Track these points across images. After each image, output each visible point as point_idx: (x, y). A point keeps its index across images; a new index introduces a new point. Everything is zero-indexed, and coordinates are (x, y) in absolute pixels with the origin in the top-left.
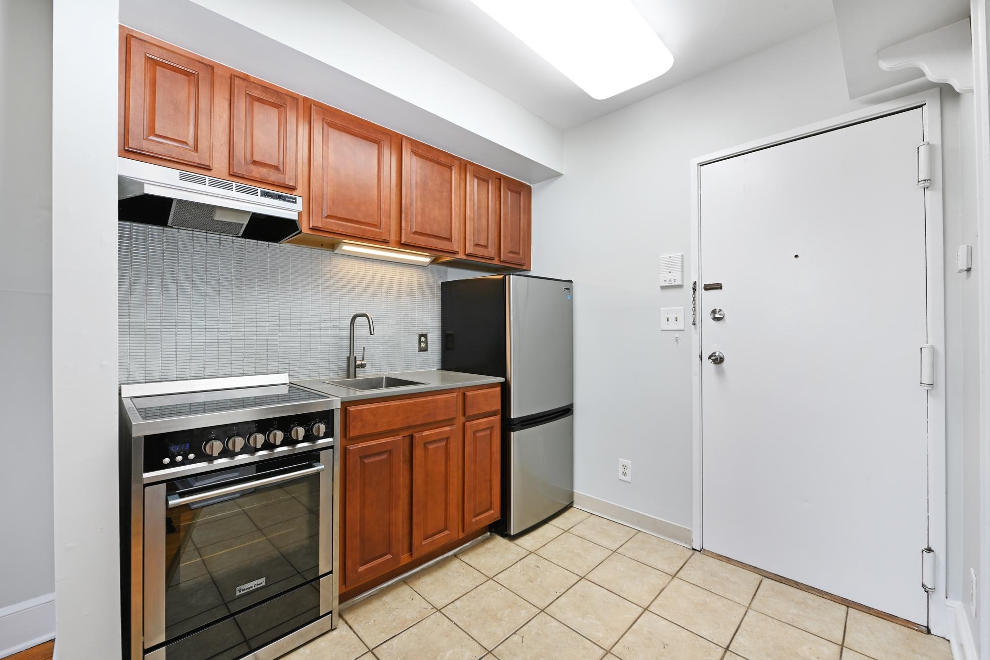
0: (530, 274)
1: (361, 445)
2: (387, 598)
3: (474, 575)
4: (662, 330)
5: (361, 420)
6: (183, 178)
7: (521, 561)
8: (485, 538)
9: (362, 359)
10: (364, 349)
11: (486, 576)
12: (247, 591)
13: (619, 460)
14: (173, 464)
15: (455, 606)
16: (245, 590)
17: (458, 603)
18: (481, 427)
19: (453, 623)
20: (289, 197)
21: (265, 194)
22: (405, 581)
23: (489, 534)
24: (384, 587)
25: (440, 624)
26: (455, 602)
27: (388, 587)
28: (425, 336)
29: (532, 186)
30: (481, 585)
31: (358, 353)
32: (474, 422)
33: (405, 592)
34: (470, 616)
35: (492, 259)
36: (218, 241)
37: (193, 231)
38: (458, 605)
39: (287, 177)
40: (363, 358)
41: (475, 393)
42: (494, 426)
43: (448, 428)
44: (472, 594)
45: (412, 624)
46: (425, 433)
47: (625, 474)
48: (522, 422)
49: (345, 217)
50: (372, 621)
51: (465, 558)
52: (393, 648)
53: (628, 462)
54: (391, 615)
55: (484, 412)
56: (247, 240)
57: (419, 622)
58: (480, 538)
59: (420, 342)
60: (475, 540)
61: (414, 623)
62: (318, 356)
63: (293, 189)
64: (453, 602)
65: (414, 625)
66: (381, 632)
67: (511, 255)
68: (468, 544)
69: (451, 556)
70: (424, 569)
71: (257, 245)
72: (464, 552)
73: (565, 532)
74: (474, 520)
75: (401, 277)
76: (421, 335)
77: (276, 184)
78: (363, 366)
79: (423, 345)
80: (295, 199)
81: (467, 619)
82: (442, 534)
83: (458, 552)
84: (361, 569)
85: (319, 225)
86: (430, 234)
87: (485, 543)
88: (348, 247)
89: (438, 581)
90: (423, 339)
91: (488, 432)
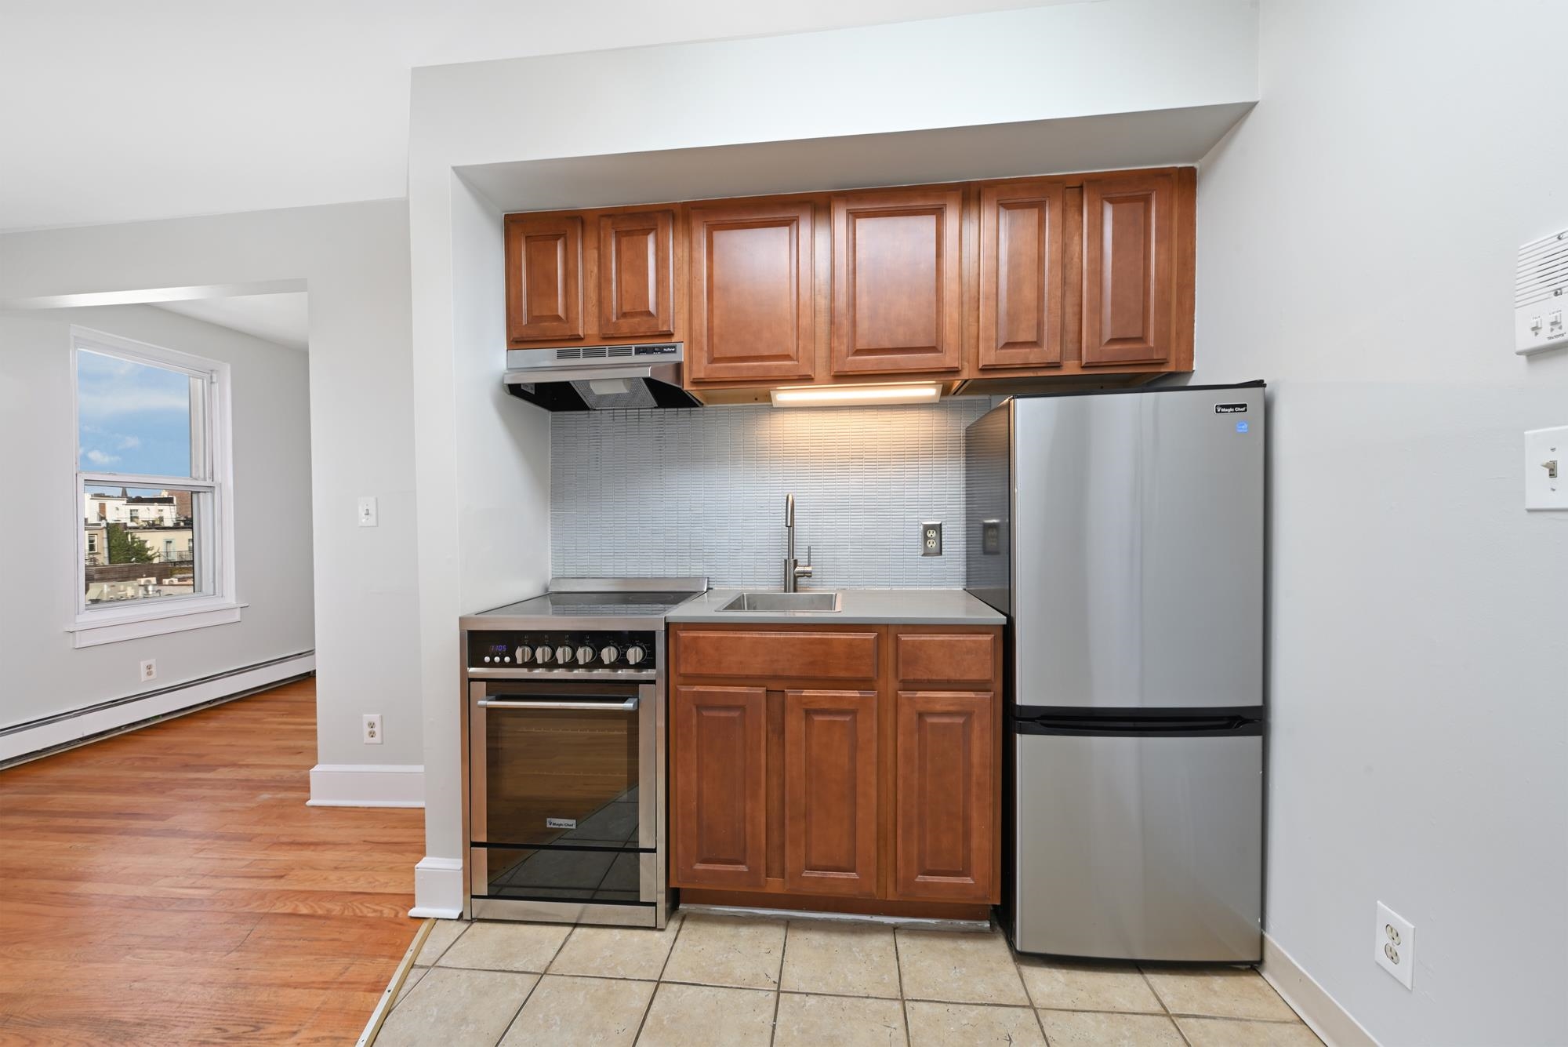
0: (1192, 382)
1: (697, 688)
2: (745, 931)
3: (886, 976)
4: (1530, 511)
5: (697, 653)
6: (560, 356)
7: (990, 1009)
8: (974, 927)
9: (807, 564)
10: (809, 548)
11: (901, 991)
12: (557, 827)
13: (1376, 905)
14: (492, 664)
15: (805, 1001)
16: (554, 824)
17: (812, 1001)
18: (938, 708)
19: (772, 1023)
20: (667, 347)
21: (639, 351)
22: (788, 924)
23: (987, 925)
24: (757, 914)
25: (757, 1011)
26: (812, 996)
27: (764, 916)
28: (938, 528)
29: (1196, 165)
30: (876, 998)
31: (801, 555)
32: (920, 694)
33: (774, 936)
34: (803, 1031)
35: (1057, 366)
36: (637, 417)
37: (614, 409)
38: (808, 1004)
39: (660, 322)
40: (809, 562)
41: (922, 639)
42: (974, 712)
43: (855, 694)
44: (846, 1002)
45: (729, 986)
46: (806, 693)
47: (1394, 957)
48: (1043, 717)
49: (739, 355)
50: (700, 948)
51: (903, 942)
52: (679, 997)
53: (1405, 925)
54: (725, 956)
55: (946, 678)
56: (667, 410)
57: (741, 988)
58: (962, 922)
59: (926, 538)
60: (949, 922)
61: (734, 986)
62: (753, 557)
63: (670, 335)
64: (807, 994)
65: (731, 987)
66: (692, 969)
67: (1117, 347)
68: (933, 921)
69: (888, 925)
70: (829, 921)
71: (677, 414)
72: (912, 931)
73: (1163, 1015)
74: (920, 879)
75: (889, 429)
76: (927, 528)
77: (649, 334)
78: (808, 575)
79: (932, 544)
80: (674, 347)
81: (795, 1033)
82: (843, 875)
83: (905, 924)
84: (699, 867)
85: (702, 375)
86: (890, 347)
87: (965, 938)
88: (785, 396)
89: (827, 950)
90: (932, 534)
91: (960, 720)
